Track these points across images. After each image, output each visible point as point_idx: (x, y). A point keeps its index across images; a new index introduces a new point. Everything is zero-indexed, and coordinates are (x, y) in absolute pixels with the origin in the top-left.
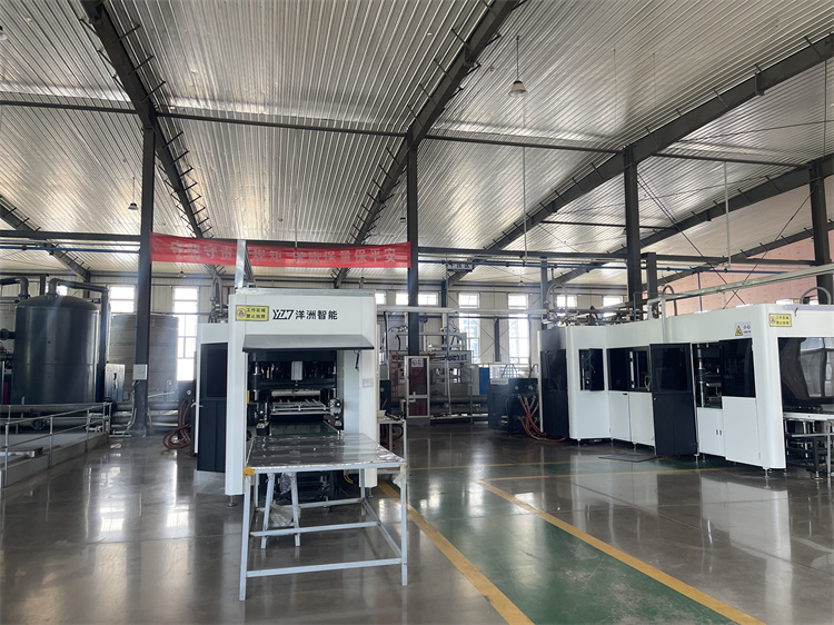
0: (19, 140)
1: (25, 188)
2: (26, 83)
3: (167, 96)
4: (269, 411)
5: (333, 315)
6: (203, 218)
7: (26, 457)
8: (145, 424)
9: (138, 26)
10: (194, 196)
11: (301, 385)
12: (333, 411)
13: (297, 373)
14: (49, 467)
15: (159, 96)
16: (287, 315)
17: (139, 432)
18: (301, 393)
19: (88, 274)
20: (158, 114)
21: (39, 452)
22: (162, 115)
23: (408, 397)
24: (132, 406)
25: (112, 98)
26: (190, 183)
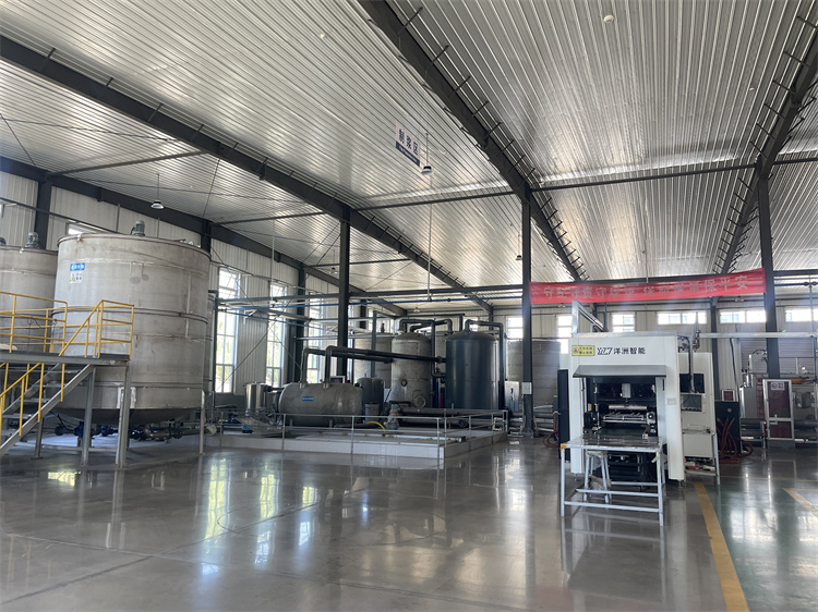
0: (442, 222)
1: (447, 253)
2: (444, 187)
3: (538, 177)
4: (601, 419)
5: (641, 351)
6: (575, 258)
7: (456, 442)
8: (533, 428)
9: (513, 141)
10: (566, 242)
11: (630, 402)
12: (649, 421)
13: (626, 392)
14: (470, 450)
15: (532, 178)
16: (607, 351)
17: (528, 434)
18: (631, 407)
19: (492, 309)
20: (532, 190)
21: (464, 438)
22: (535, 190)
23: (769, 419)
24: (522, 414)
25: (500, 185)
26: (562, 233)
